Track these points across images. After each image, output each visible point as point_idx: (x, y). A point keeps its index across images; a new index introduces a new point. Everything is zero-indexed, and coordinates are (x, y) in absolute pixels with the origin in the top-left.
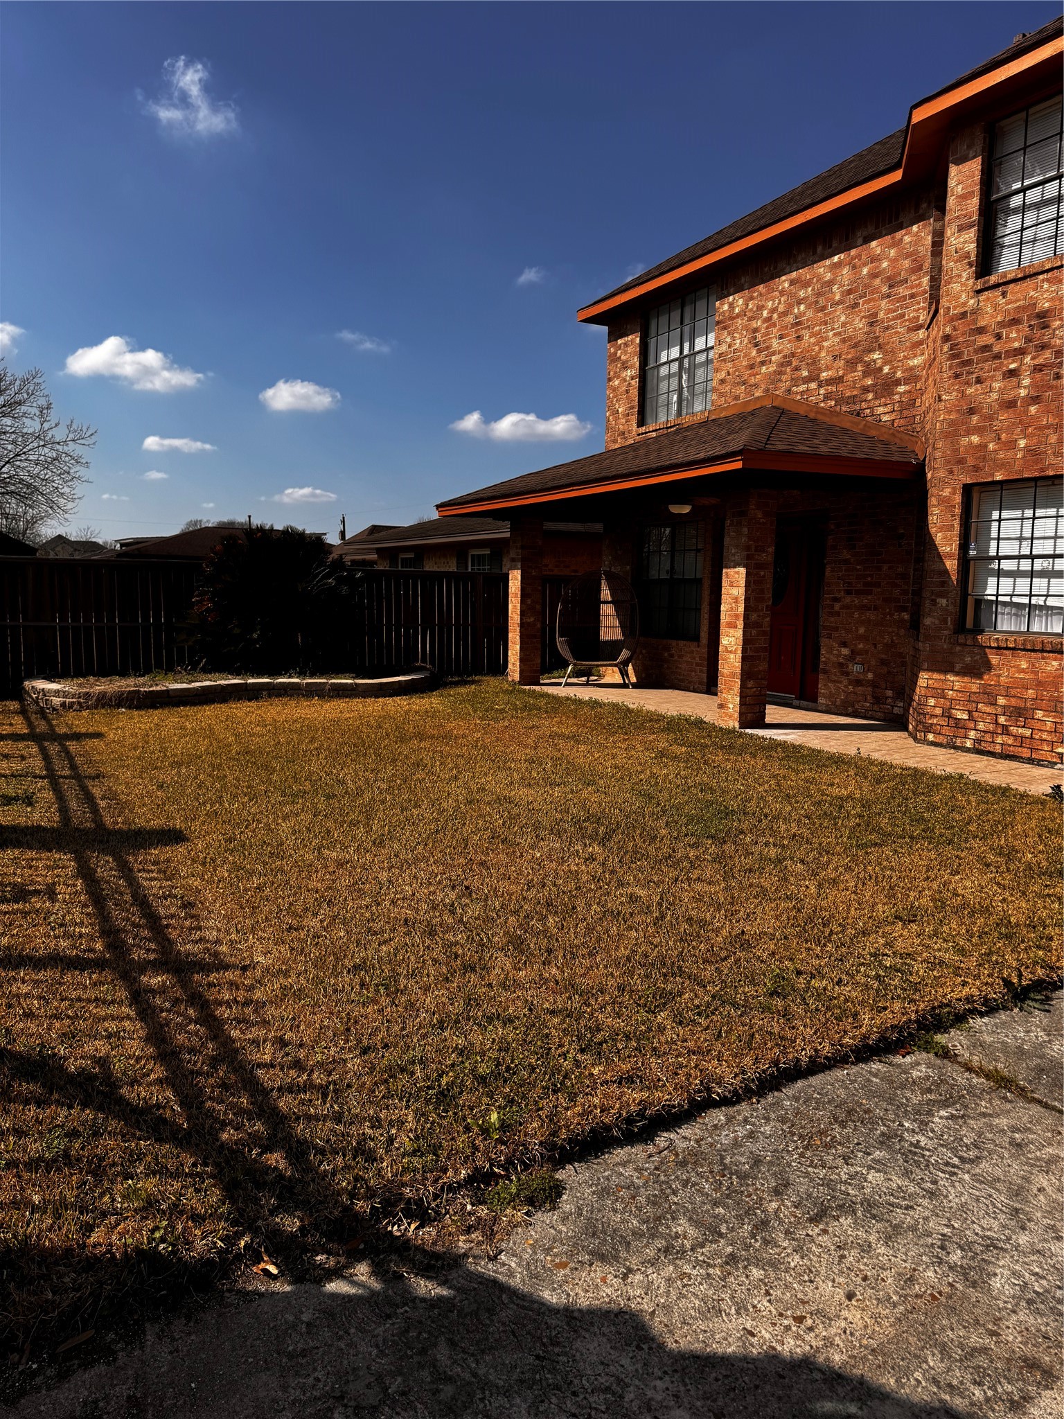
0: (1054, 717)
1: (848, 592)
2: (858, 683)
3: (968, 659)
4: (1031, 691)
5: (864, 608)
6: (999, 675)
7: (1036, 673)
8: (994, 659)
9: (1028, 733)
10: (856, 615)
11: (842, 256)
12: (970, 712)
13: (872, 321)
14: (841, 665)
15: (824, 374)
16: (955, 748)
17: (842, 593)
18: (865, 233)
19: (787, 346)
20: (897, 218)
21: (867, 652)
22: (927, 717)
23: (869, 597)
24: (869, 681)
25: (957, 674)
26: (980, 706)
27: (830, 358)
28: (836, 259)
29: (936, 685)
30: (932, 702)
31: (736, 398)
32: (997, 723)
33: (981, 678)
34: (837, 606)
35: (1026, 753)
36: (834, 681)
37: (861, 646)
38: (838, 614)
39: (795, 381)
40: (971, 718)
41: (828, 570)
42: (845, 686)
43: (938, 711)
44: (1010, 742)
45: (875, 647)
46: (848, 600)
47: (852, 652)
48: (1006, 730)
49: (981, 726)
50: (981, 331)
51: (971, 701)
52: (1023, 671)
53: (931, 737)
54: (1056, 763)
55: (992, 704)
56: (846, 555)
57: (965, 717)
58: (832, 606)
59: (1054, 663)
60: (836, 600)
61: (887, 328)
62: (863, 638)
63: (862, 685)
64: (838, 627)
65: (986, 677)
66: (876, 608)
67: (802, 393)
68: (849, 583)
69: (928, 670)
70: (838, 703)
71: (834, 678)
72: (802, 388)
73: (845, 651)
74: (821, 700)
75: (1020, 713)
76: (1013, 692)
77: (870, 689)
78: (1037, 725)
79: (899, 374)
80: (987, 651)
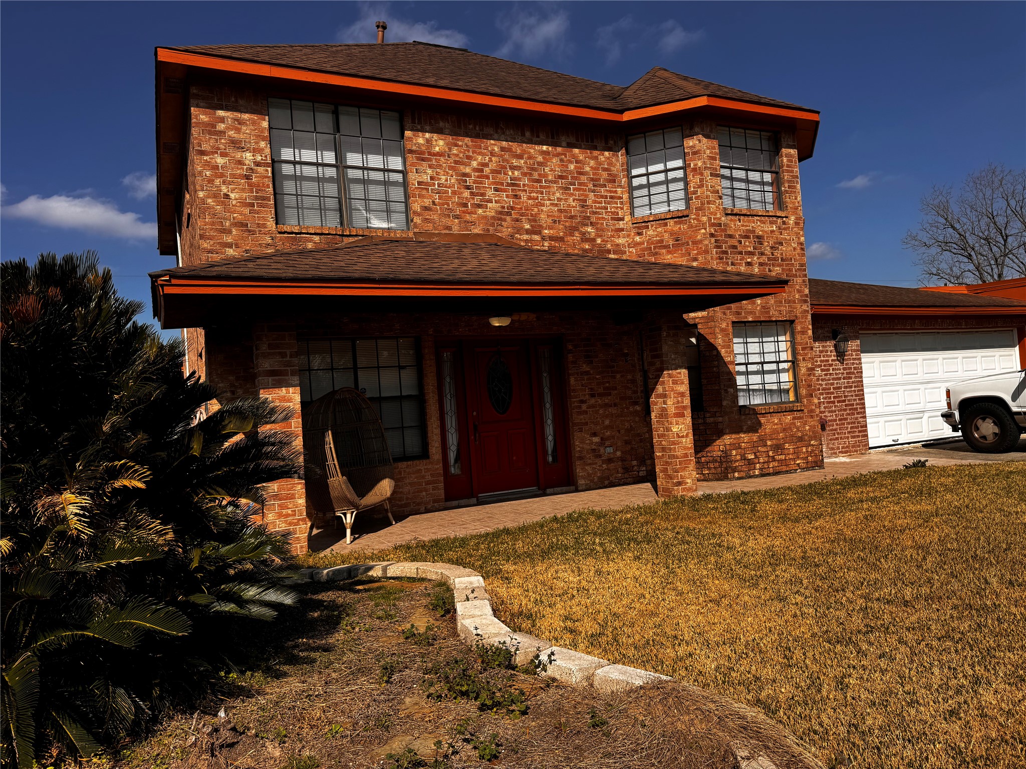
0: (793, 445)
1: (593, 396)
2: (610, 461)
3: (749, 423)
4: (781, 434)
5: (607, 406)
6: (766, 428)
7: (782, 424)
8: (763, 420)
9: (783, 457)
10: (601, 412)
11: (550, 149)
12: (755, 453)
13: (583, 203)
14: (594, 450)
15: (546, 231)
16: (751, 477)
17: (587, 396)
18: (568, 140)
19: (506, 199)
20: (592, 142)
21: (613, 437)
22: (733, 462)
23: (609, 398)
24: (618, 458)
25: (745, 432)
26: (759, 448)
27: (550, 220)
28: (545, 148)
29: (735, 442)
30: (734, 452)
31: (449, 228)
32: (769, 456)
33: (758, 432)
34: (584, 407)
35: (784, 468)
36: (590, 464)
37: (608, 433)
38: (586, 412)
39: (519, 230)
40: (756, 457)
41: (572, 380)
42: (600, 466)
43: (738, 457)
44: (776, 465)
45: (619, 433)
46: (592, 401)
47: (602, 439)
48: (774, 460)
49: (761, 460)
50: (731, 236)
51: (754, 446)
52: (777, 424)
53: (736, 475)
54: (797, 470)
55: (765, 446)
56: (585, 368)
57: (753, 457)
58: (580, 407)
59: (789, 417)
60: (582, 402)
61: (596, 213)
62: (607, 428)
63: (613, 462)
64: (587, 423)
65: (759, 431)
66: (615, 405)
67: (526, 241)
68: (591, 389)
69: (729, 433)
70: (596, 479)
71: (589, 461)
72: (526, 237)
73: (596, 439)
74: (581, 482)
75: (778, 448)
76: (774, 436)
77: (620, 463)
78: (786, 452)
79: (609, 246)
80: (758, 416)
